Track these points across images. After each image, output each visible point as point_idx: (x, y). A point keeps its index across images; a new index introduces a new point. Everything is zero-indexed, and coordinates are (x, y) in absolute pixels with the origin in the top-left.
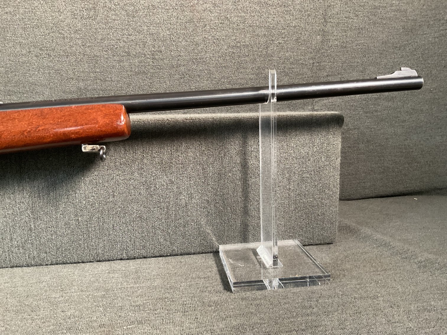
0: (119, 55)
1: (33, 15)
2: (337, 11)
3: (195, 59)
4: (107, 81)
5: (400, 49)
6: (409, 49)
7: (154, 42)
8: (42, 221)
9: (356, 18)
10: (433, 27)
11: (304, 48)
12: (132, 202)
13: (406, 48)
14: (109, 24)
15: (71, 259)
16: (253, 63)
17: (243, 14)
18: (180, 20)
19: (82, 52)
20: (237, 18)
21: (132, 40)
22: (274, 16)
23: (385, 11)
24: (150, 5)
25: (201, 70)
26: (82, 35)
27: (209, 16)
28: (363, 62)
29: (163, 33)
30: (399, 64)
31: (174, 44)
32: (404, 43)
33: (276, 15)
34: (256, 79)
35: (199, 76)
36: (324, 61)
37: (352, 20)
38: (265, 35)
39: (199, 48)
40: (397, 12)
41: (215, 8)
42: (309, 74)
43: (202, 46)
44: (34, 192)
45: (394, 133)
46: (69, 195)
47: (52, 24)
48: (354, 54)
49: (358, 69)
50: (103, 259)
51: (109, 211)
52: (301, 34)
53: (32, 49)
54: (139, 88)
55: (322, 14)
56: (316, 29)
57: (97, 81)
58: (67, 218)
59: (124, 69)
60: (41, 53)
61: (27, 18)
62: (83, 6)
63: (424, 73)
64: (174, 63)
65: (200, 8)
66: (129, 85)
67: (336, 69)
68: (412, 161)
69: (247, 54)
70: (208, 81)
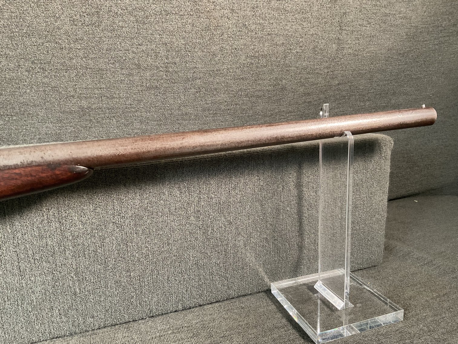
0: (128, 67)
1: (22, 21)
2: (352, 18)
3: (211, 71)
4: (114, 98)
5: (403, 56)
6: (412, 56)
7: (168, 53)
8: (89, 283)
9: (369, 26)
10: (432, 34)
11: (320, 57)
12: (187, 249)
13: (409, 54)
14: (116, 32)
15: (121, 320)
16: (271, 73)
17: (261, 21)
18: (196, 28)
19: (84, 65)
20: (255, 26)
21: (143, 51)
22: (292, 23)
23: (394, 18)
24: (163, 10)
25: (218, 83)
26: (83, 45)
27: (227, 24)
28: (370, 69)
29: (177, 42)
30: (404, 71)
31: (189, 54)
32: (407, 49)
33: (293, 22)
34: (274, 91)
35: (216, 89)
36: (337, 69)
37: (365, 27)
38: (283, 43)
39: (216, 59)
40: (403, 19)
41: (233, 14)
42: (323, 83)
43: (219, 56)
44: (78, 251)
45: (397, 139)
46: (120, 249)
47: (47, 32)
48: (364, 62)
49: (365, 76)
50: (156, 314)
51: (163, 261)
52: (318, 42)
53: (21, 63)
54: (151, 104)
55: (339, 21)
56: (332, 37)
57: (103, 98)
58: (117, 275)
59: (134, 84)
60: (33, 67)
61: (14, 25)
62: (84, 10)
63: (426, 80)
64: (190, 75)
65: (217, 14)
66: (140, 101)
67: (347, 77)
68: (413, 165)
69: (265, 64)
70: (225, 95)
